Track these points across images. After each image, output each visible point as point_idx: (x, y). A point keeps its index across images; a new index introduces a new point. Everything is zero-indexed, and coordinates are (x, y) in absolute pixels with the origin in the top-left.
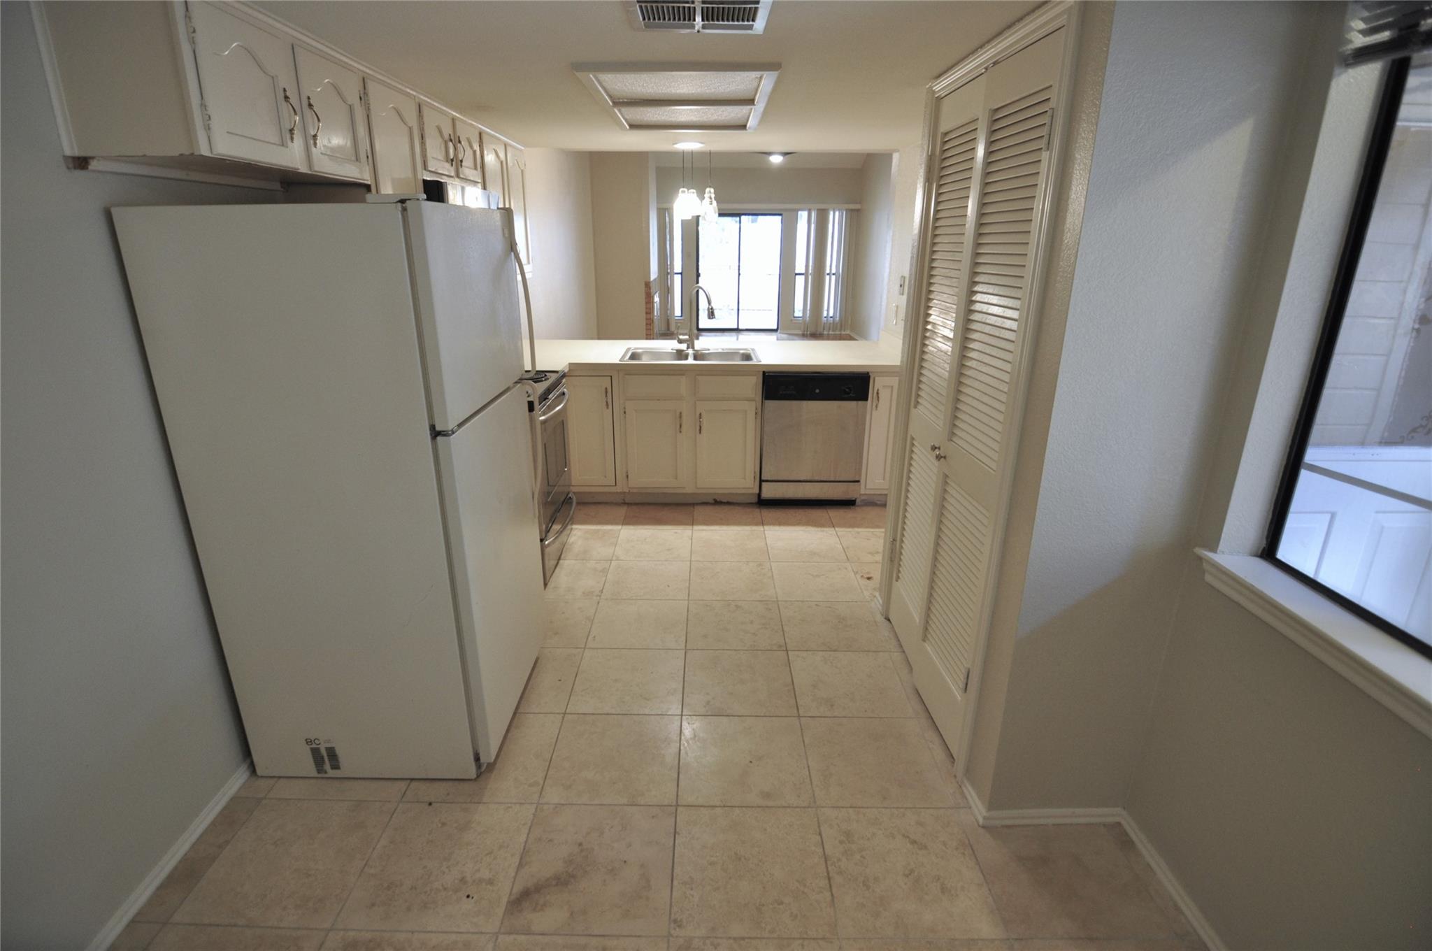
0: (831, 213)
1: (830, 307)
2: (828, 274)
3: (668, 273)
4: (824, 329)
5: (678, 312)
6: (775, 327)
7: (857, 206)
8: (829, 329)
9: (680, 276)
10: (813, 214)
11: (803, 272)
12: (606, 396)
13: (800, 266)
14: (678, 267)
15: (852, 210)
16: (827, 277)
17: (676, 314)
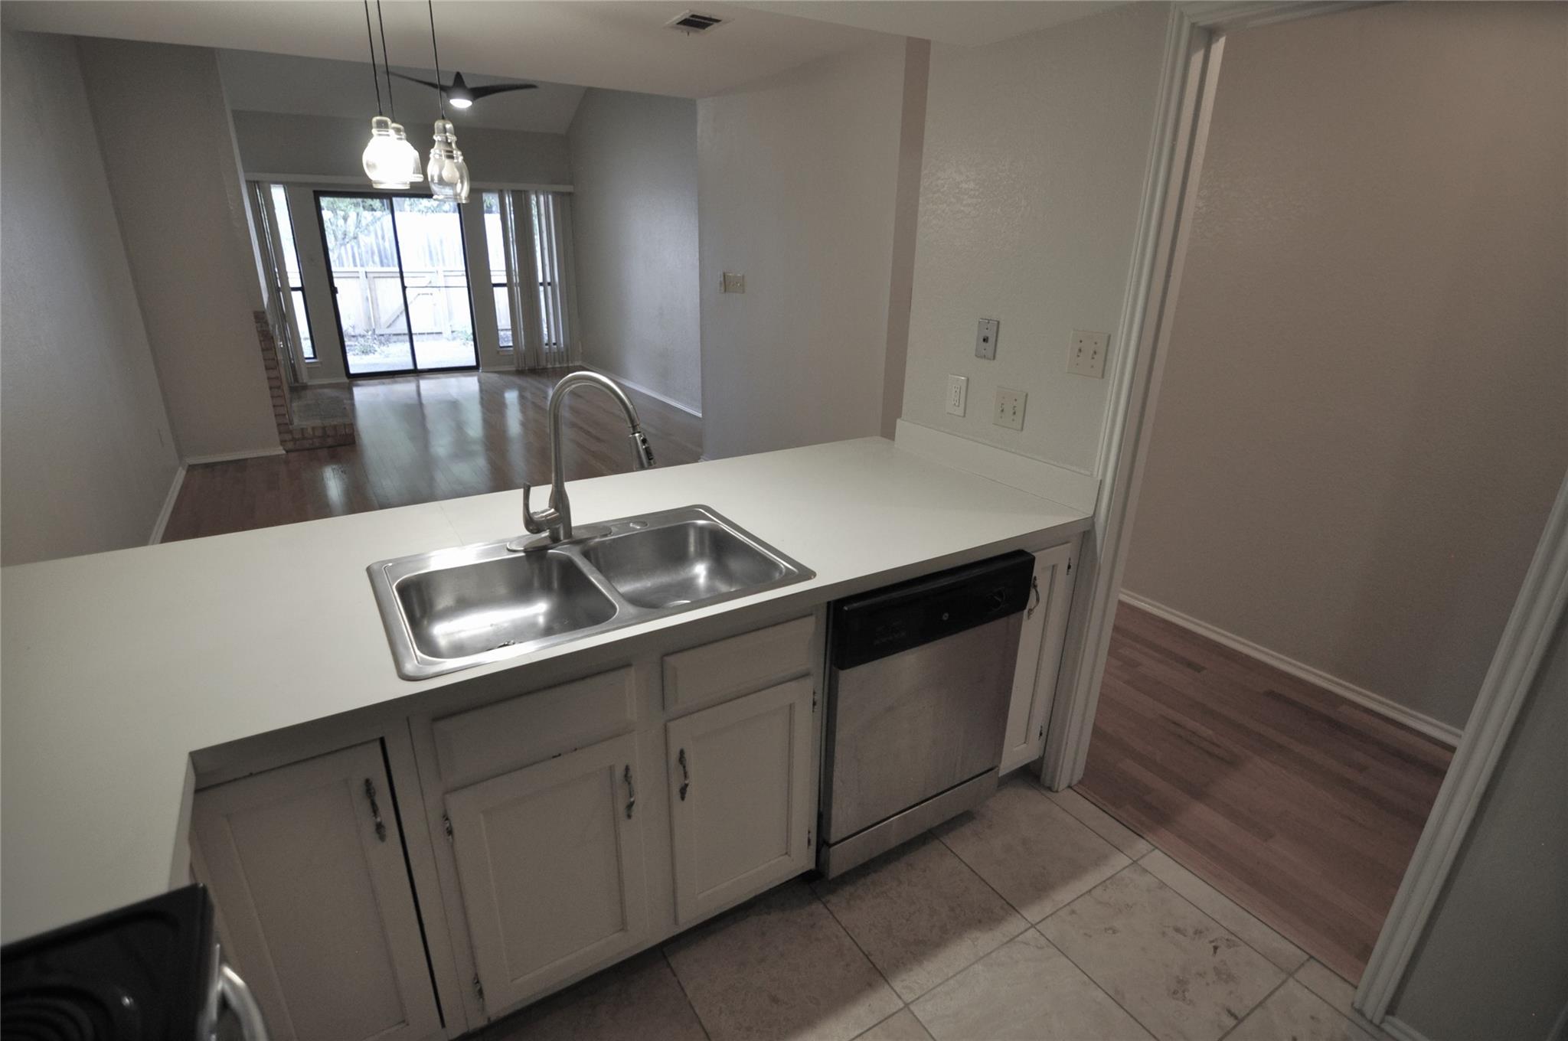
0: (533, 198)
1: (550, 328)
2: (541, 284)
3: (278, 290)
4: (547, 361)
5: (307, 351)
6: (473, 363)
7: (569, 188)
8: (555, 361)
9: (300, 293)
10: (508, 200)
11: (504, 280)
12: (375, 810)
13: (498, 274)
14: (295, 280)
15: (562, 194)
16: (541, 288)
17: (306, 356)
